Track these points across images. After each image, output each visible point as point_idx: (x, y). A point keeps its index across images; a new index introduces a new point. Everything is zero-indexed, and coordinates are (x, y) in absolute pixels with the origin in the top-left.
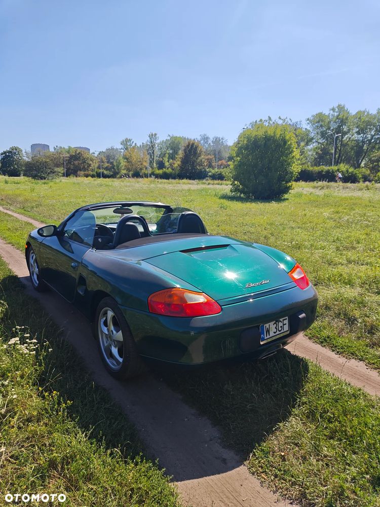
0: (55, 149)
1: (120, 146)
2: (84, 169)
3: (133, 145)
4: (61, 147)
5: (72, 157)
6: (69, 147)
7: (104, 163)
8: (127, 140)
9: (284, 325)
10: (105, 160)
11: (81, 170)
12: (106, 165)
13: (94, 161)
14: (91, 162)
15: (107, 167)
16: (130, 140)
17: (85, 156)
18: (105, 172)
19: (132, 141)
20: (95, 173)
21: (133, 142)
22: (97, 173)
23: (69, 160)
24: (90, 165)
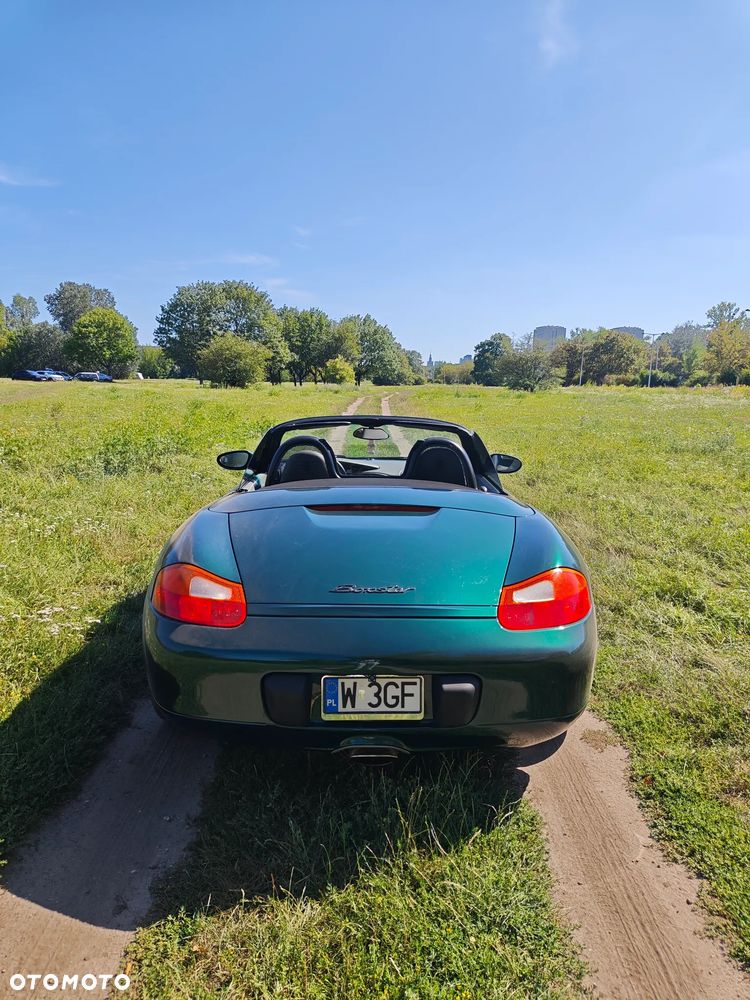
0: (573, 334)
1: (704, 321)
2: (619, 369)
3: (736, 316)
4: (584, 330)
5: (597, 348)
6: (601, 328)
7: (665, 356)
8: (724, 307)
9: (404, 695)
10: (667, 350)
11: (611, 372)
12: (670, 360)
13: (641, 354)
14: (634, 357)
15: (670, 365)
16: (730, 306)
17: (624, 344)
18: (661, 375)
19: (735, 308)
20: (638, 377)
21: (738, 310)
22: (642, 376)
23: (591, 354)
24: (632, 361)
